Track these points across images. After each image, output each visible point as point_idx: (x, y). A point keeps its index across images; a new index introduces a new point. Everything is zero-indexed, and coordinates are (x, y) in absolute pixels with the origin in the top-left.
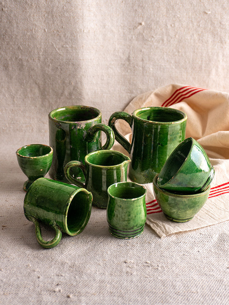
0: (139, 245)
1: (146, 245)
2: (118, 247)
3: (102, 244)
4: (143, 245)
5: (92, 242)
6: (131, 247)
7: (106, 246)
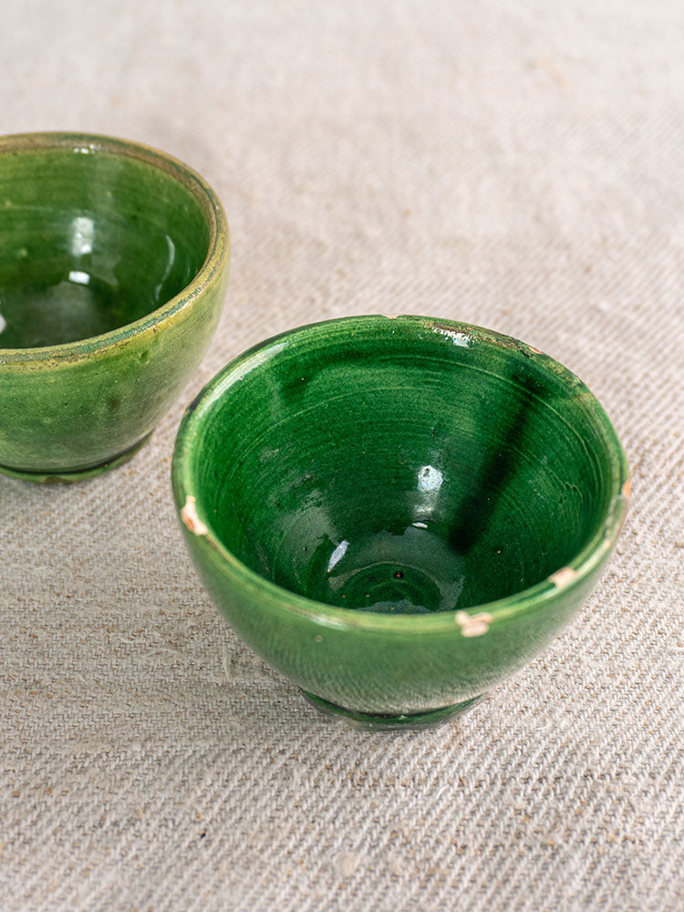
0: (474, 868)
1: (524, 863)
2: (322, 890)
3: (206, 855)
4: (508, 863)
5: (138, 835)
6: (415, 886)
7: (233, 884)
